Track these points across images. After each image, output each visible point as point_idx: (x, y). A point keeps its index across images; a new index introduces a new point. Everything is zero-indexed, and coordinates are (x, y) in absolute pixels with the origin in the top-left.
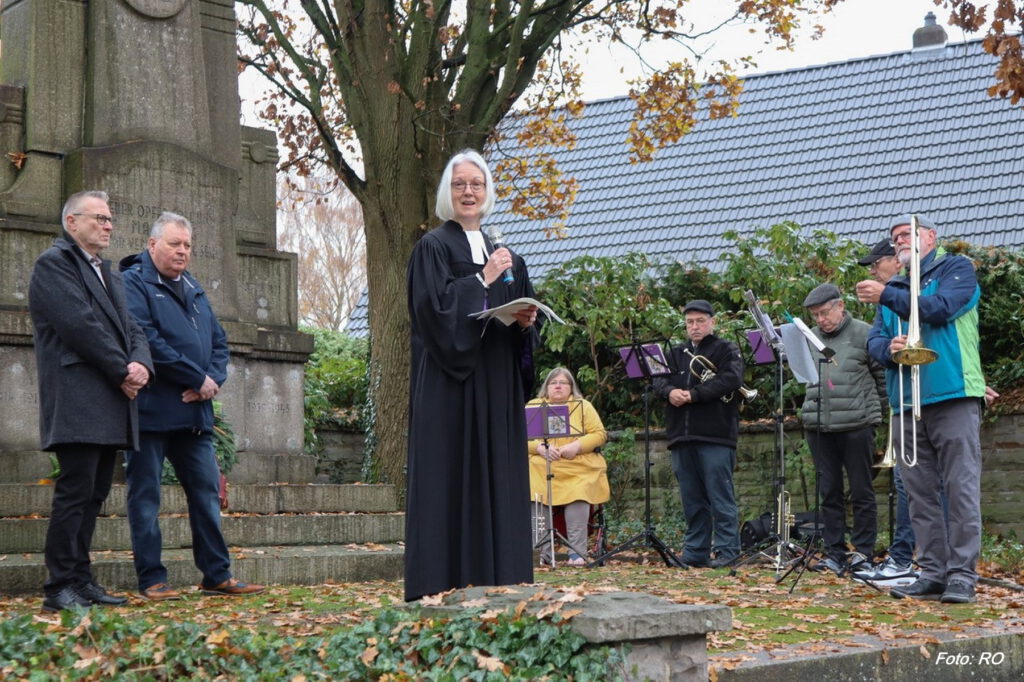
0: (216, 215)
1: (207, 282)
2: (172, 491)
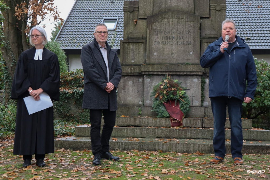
0: (192, 31)
1: (188, 53)
2: (163, 120)
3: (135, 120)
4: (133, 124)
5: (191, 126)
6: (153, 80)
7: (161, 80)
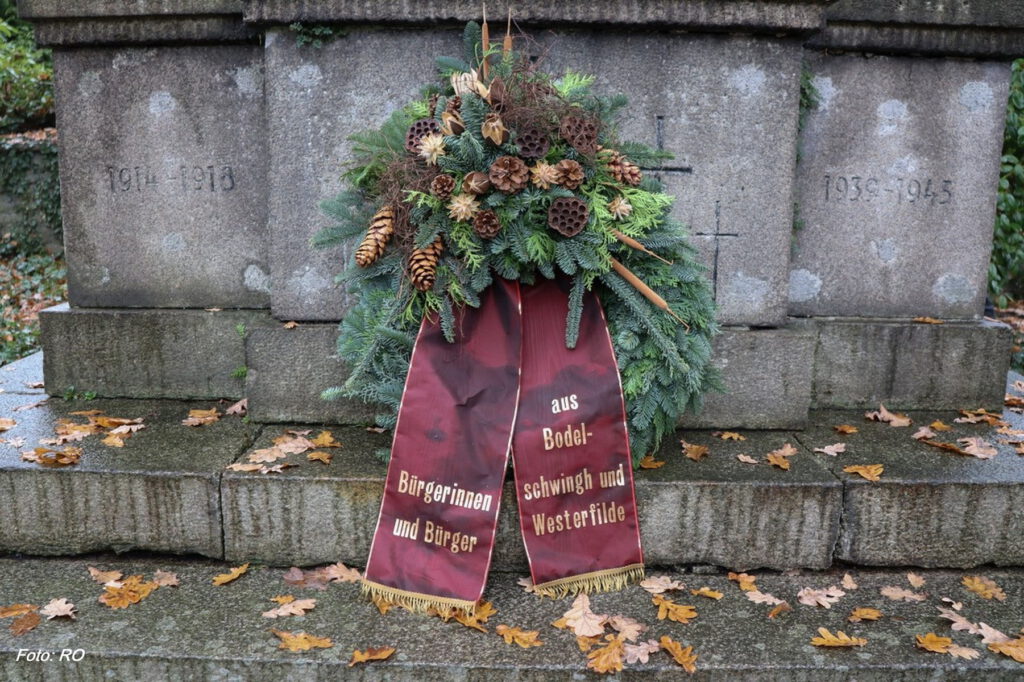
3: (156, 495)
4: (144, 537)
5: (725, 560)
6: (345, 77)
7: (427, 80)
